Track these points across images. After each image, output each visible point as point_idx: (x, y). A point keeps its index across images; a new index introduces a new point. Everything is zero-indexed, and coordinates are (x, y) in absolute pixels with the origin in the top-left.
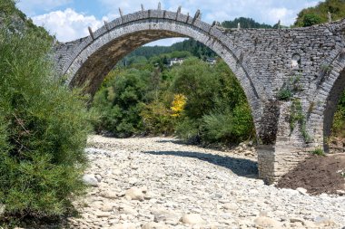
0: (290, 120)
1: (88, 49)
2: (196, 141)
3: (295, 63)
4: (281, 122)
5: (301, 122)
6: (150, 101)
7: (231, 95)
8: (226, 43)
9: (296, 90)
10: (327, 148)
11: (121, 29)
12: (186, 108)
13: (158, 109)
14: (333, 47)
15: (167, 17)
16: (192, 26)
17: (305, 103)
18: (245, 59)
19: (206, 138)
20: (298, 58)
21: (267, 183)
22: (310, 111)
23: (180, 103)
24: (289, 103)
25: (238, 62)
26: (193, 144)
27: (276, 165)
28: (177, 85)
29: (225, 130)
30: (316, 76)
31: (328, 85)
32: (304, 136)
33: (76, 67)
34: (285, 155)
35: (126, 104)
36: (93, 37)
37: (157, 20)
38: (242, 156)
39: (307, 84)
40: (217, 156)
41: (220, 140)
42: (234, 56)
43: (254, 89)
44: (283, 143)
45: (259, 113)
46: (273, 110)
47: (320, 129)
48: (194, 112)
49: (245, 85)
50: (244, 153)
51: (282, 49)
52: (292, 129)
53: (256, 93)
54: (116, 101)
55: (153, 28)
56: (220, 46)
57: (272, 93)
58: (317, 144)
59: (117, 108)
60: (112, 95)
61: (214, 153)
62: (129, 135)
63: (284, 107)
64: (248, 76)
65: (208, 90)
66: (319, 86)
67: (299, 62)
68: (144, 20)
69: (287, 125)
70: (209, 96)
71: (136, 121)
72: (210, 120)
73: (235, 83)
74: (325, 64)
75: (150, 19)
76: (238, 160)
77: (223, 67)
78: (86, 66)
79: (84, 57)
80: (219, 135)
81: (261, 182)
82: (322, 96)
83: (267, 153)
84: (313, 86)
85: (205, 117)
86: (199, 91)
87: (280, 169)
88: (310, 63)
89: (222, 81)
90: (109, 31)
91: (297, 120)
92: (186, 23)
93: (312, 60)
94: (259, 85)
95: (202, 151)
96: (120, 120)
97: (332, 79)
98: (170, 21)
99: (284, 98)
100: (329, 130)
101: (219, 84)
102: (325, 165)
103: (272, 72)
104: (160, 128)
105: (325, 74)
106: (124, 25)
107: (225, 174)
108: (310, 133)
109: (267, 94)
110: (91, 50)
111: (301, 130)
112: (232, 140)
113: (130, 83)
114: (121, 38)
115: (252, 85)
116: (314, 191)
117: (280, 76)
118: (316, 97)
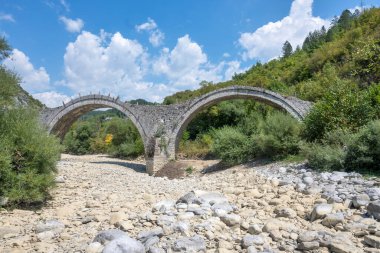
0: (160, 146)
2: (118, 156)
3: (162, 121)
4: (156, 147)
5: (165, 147)
6: (95, 137)
10: (176, 158)
12: (113, 140)
13: (99, 141)
14: (179, 114)
17: (167, 139)
19: (122, 155)
20: (164, 118)
21: (150, 175)
22: (169, 142)
23: (110, 138)
24: (160, 139)
27: (154, 167)
28: (108, 130)
29: (131, 151)
31: (177, 131)
32: (166, 153)
34: (158, 162)
35: (83, 139)
38: (139, 163)
44: (158, 156)
45: (146, 143)
46: (153, 141)
47: (174, 150)
48: (117, 142)
49: (140, 130)
50: (140, 161)
51: (157, 115)
52: (161, 150)
54: (77, 138)
57: (152, 134)
58: (172, 156)
59: (78, 141)
60: (75, 134)
61: (126, 161)
62: (84, 154)
63: (158, 140)
65: (123, 132)
66: (173, 131)
67: (164, 120)
69: (159, 148)
70: (123, 135)
71: (87, 147)
72: (124, 146)
73: (136, 130)
74: (175, 121)
76: (137, 165)
77: (130, 121)
80: (128, 153)
81: (147, 175)
82: (174, 135)
83: (150, 161)
84: (170, 131)
85: (122, 145)
86: (119, 133)
87: (156, 168)
88: (169, 121)
91: (163, 146)
92: (113, 102)
93: (170, 119)
94: (146, 130)
95: (120, 161)
96: (79, 147)
97: (178, 128)
99: (158, 136)
100: (177, 150)
101: (128, 130)
102: (176, 166)
103: (152, 125)
104: (100, 150)
105: (175, 126)
107: (131, 172)
108: (169, 152)
109: (150, 135)
111: (165, 150)
112: (134, 155)
113: (84, 129)
116: (171, 178)
117: (156, 126)
118: (171, 136)
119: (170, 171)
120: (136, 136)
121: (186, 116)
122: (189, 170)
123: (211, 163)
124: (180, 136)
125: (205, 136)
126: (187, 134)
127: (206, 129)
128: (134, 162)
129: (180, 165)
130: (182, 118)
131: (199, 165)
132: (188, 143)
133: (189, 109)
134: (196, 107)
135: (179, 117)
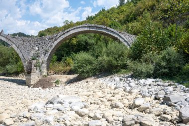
0: (36, 66)
3: (37, 48)
4: (33, 67)
5: (39, 66)
7: (16, 58)
8: (13, 41)
9: (37, 57)
10: (48, 74)
14: (49, 44)
17: (41, 61)
19: (7, 73)
21: (29, 87)
22: (42, 63)
24: (35, 61)
25: (18, 48)
26: (3, 75)
27: (32, 81)
29: (14, 70)
30: (44, 52)
31: (48, 55)
32: (40, 71)
34: (35, 77)
38: (20, 79)
39: (41, 55)
40: (11, 79)
41: (12, 74)
42: (16, 46)
43: (24, 57)
44: (34, 74)
45: (26, 64)
46: (30, 63)
47: (46, 68)
49: (20, 55)
50: (21, 77)
52: (37, 69)
56: (11, 42)
57: (30, 58)
58: (45, 73)
61: (10, 78)
65: (7, 57)
66: (45, 55)
69: (35, 68)
70: (8, 59)
72: (8, 67)
74: (46, 48)
76: (19, 80)
80: (12, 72)
81: (27, 87)
82: (46, 58)
83: (28, 77)
84: (43, 55)
86: (4, 57)
87: (33, 82)
88: (42, 48)
89: (12, 54)
91: (38, 66)
97: (49, 53)
99: (34, 59)
100: (48, 69)
101: (11, 55)
102: (47, 79)
103: (29, 51)
105: (46, 52)
108: (42, 70)
109: (28, 58)
111: (40, 69)
115: (23, 55)
116: (44, 88)
118: (44, 59)
119: (44, 84)
120: (17, 59)
121: (54, 45)
122: (57, 82)
123: (72, 77)
124: (50, 59)
125: (67, 59)
126: (55, 57)
127: (68, 54)
128: (17, 78)
129: (51, 79)
130: (51, 46)
131: (64, 78)
132: (56, 63)
133: (56, 40)
134: (61, 38)
135: (49, 45)
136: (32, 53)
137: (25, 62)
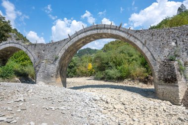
1: (68, 43)
3: (173, 44)
8: (137, 36)
9: (176, 56)
11: (84, 34)
15: (106, 27)
16: (119, 30)
18: (147, 43)
20: (175, 41)
24: (177, 62)
25: (143, 45)
30: (186, 49)
33: (63, 52)
36: (70, 38)
37: (101, 29)
39: (182, 53)
42: (141, 42)
43: (153, 57)
45: (157, 68)
49: (148, 55)
51: (166, 38)
53: (154, 58)
55: (99, 32)
56: (133, 38)
57: (163, 58)
64: (149, 51)
67: (176, 43)
68: (94, 29)
69: (179, 73)
75: (97, 29)
78: (67, 51)
79: (66, 47)
88: (182, 43)
90: (78, 35)
91: (181, 70)
92: (115, 29)
93: (183, 41)
98: (108, 28)
103: (162, 48)
106: (85, 32)
109: (160, 59)
110: (70, 44)
114: (83, 38)
115: (152, 54)
117: (166, 50)
136: (166, 51)
137: (155, 65)
